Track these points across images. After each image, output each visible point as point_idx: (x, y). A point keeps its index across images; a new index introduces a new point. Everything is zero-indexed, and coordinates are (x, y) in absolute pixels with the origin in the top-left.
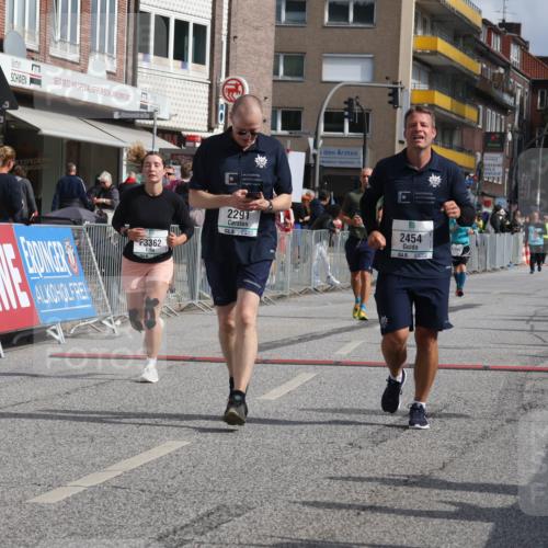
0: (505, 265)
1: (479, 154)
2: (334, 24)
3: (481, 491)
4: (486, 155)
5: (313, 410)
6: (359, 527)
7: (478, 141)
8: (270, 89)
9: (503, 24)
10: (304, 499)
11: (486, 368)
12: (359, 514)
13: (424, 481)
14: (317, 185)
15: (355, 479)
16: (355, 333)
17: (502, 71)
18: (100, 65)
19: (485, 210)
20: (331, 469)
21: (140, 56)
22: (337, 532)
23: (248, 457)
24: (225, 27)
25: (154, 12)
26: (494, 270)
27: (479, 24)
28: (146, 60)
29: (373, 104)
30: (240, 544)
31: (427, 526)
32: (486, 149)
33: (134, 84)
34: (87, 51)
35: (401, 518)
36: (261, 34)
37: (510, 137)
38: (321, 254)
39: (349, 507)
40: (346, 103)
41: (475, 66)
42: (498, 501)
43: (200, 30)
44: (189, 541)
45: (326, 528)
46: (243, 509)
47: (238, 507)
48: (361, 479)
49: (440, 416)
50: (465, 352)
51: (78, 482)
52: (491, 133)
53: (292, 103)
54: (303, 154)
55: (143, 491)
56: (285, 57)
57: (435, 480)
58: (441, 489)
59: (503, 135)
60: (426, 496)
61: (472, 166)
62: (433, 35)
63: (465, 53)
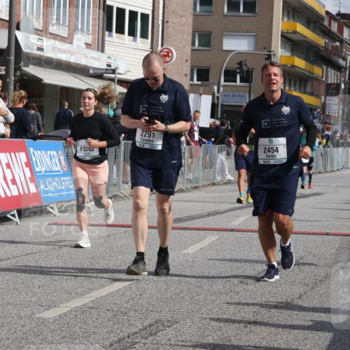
0: (340, 168)
1: (323, 97)
2: (230, 14)
3: (324, 313)
4: (328, 98)
5: (217, 260)
6: (246, 335)
7: (323, 89)
8: (190, 55)
9: (339, 14)
10: (211, 316)
11: (327, 234)
12: (246, 326)
13: (288, 306)
14: (219, 116)
15: (243, 304)
16: (243, 211)
17: (338, 44)
18: (80, 39)
19: (327, 133)
20: (228, 298)
21: (107, 33)
22: (232, 338)
23: (175, 290)
24: (161, 15)
25: (115, 5)
26: (333, 171)
27: (324, 14)
28: (110, 35)
29: (255, 65)
30: (170, 345)
31: (290, 334)
32: (327, 94)
34: (73, 30)
35: (273, 329)
36: (184, 20)
37: (343, 86)
38: (222, 160)
39: (240, 322)
40: (238, 64)
41: (321, 41)
43: (145, 17)
44: (137, 343)
45: (225, 335)
46: (172, 323)
47: (169, 321)
48: (247, 304)
50: (314, 223)
51: (67, 304)
52: (331, 84)
53: (203, 64)
54: (211, 97)
55: (108, 310)
56: (199, 35)
57: (294, 305)
58: (298, 311)
59: (338, 86)
60: (289, 316)
61: (319, 105)
62: (294, 21)
63: (314, 32)
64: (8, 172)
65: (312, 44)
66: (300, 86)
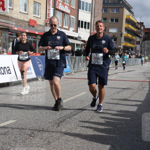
1: (135, 45)
2: (111, 22)
6: (115, 107)
7: (136, 43)
9: (140, 22)
10: (106, 102)
11: (136, 81)
13: (126, 100)
17: (140, 31)
18: (72, 29)
20: (110, 97)
22: (112, 108)
24: (93, 23)
25: (81, 20)
27: (136, 22)
28: (79, 28)
29: (118, 36)
31: (126, 107)
32: (137, 44)
33: (77, 32)
34: (69, 26)
35: (122, 106)
37: (141, 42)
39: (113, 104)
40: (113, 36)
41: (135, 30)
42: (138, 103)
43: (89, 23)
45: (110, 107)
48: (115, 99)
49: (129, 89)
50: (133, 78)
51: (68, 99)
52: (138, 41)
55: (79, 100)
58: (129, 101)
59: (140, 42)
60: (126, 102)
61: (134, 47)
62: (128, 24)
63: (134, 27)
65: (133, 31)
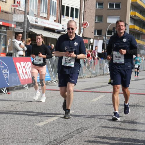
2: (110, 8)
5: (104, 104)
6: (116, 133)
8: (94, 24)
10: (102, 126)
12: (116, 130)
13: (132, 122)
14: (105, 48)
18: (52, 18)
21: (62, 16)
22: (111, 134)
24: (83, 9)
25: (66, 5)
28: (63, 17)
30: (87, 137)
31: (133, 133)
33: (60, 23)
34: (49, 14)
35: (126, 131)
36: (92, 11)
38: (106, 65)
39: (114, 128)
40: (113, 28)
43: (77, 10)
44: (74, 136)
45: (108, 133)
46: (87, 128)
47: (86, 128)
49: (136, 106)
50: (142, 90)
51: (47, 121)
53: (99, 28)
54: (102, 41)
55: (63, 123)
56: (98, 17)
57: (135, 122)
58: (136, 124)
60: (133, 126)
62: (135, 11)
63: (143, 16)
64: (24, 70)
65: (142, 20)
66: (137, 36)
